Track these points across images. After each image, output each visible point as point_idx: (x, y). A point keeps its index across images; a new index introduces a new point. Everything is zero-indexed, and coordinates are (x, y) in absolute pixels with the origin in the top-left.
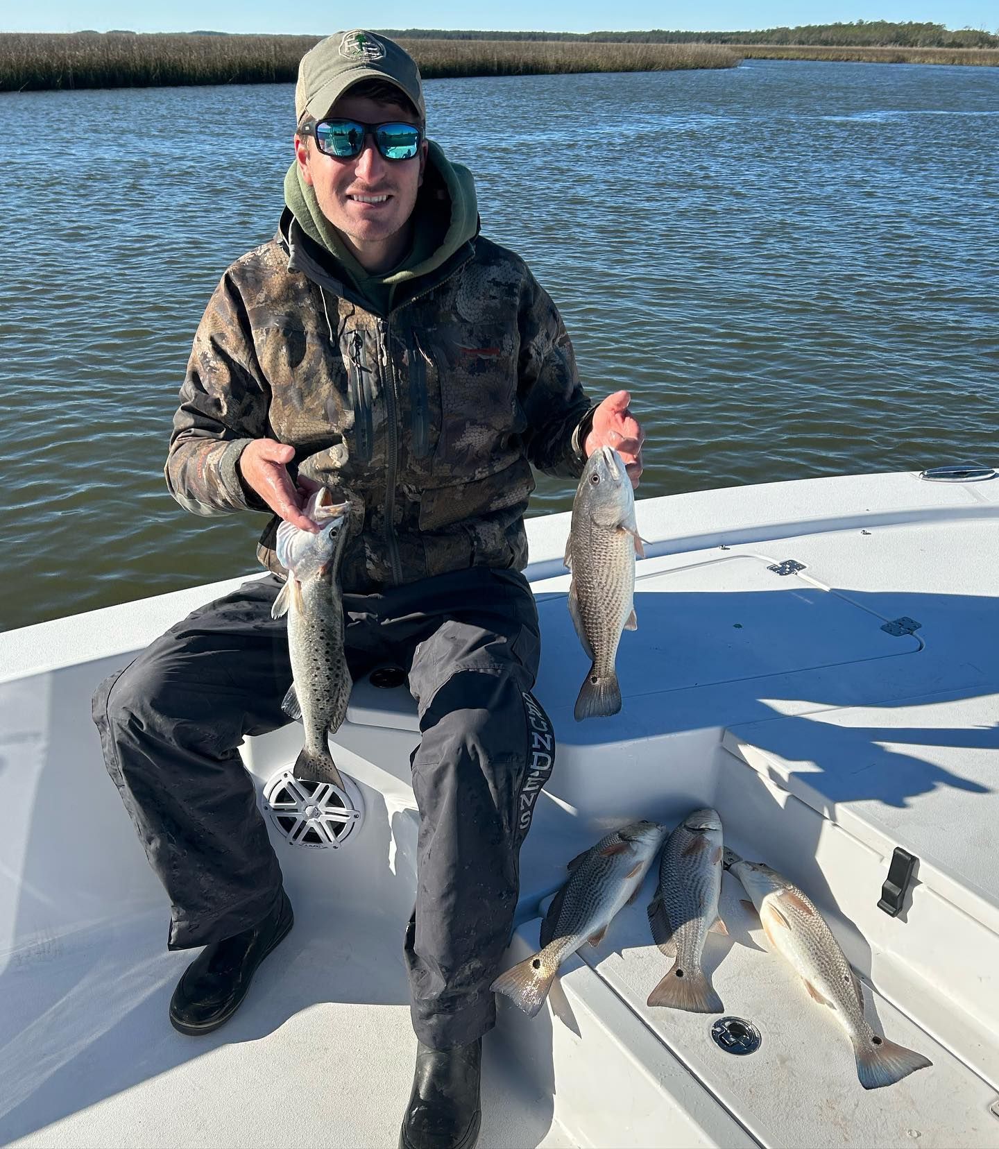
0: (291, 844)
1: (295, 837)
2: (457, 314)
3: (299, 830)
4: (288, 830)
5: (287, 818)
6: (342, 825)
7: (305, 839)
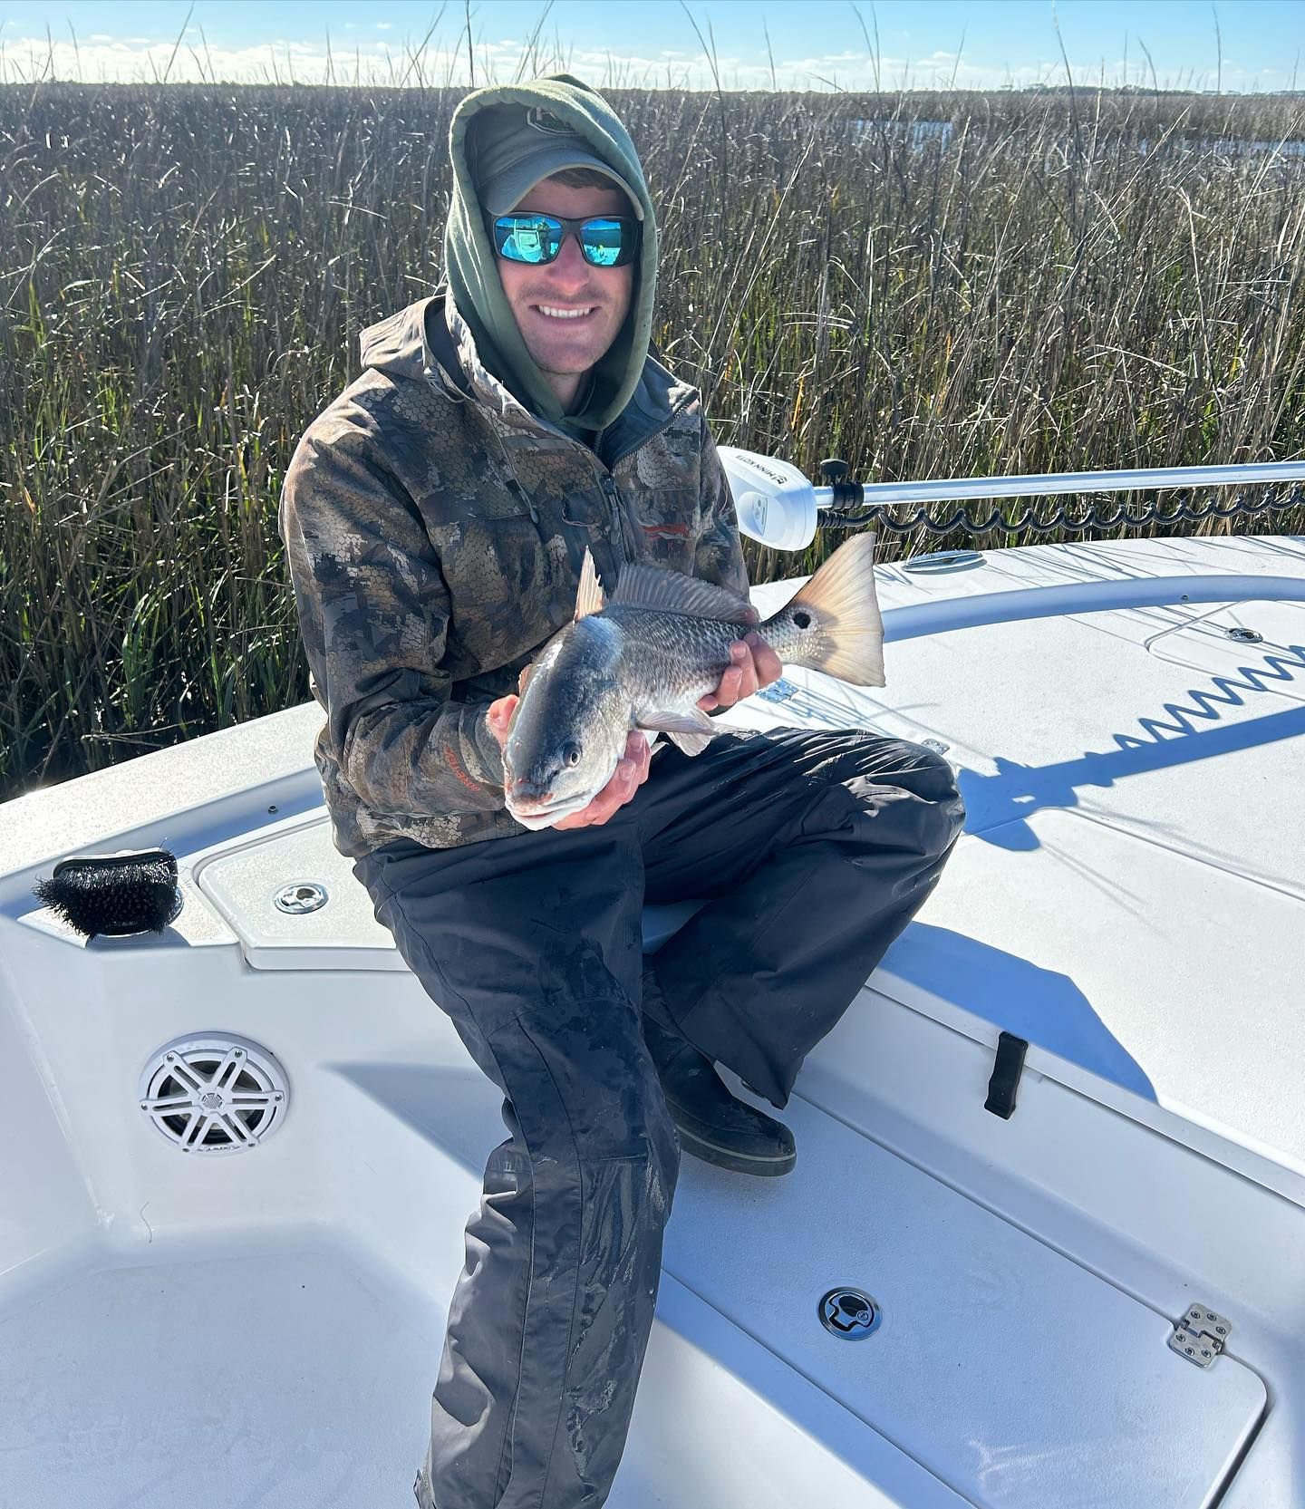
0: (186, 1150)
1: (192, 1139)
2: (636, 477)
3: (197, 1130)
4: (180, 1132)
5: (176, 1117)
6: (260, 1114)
7: (207, 1141)
